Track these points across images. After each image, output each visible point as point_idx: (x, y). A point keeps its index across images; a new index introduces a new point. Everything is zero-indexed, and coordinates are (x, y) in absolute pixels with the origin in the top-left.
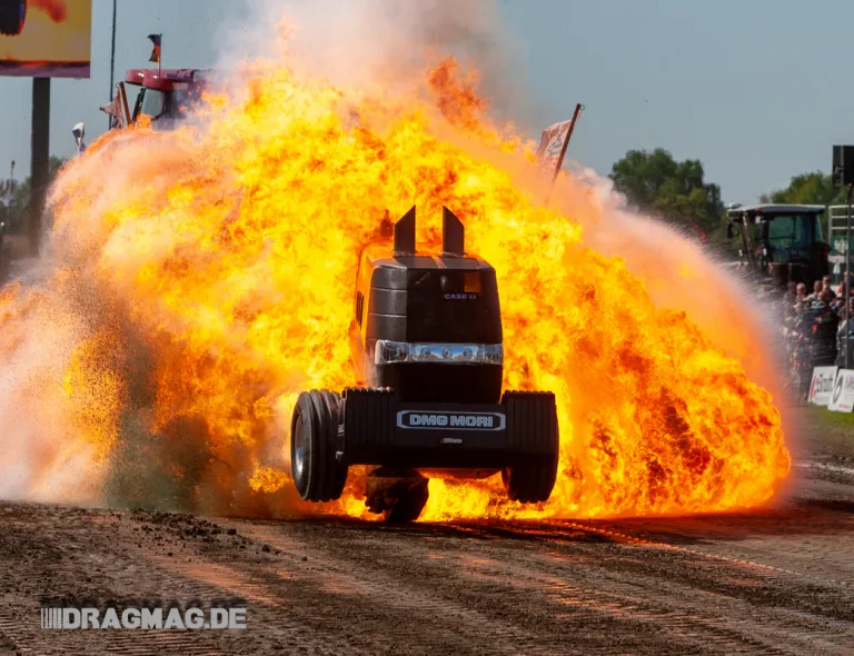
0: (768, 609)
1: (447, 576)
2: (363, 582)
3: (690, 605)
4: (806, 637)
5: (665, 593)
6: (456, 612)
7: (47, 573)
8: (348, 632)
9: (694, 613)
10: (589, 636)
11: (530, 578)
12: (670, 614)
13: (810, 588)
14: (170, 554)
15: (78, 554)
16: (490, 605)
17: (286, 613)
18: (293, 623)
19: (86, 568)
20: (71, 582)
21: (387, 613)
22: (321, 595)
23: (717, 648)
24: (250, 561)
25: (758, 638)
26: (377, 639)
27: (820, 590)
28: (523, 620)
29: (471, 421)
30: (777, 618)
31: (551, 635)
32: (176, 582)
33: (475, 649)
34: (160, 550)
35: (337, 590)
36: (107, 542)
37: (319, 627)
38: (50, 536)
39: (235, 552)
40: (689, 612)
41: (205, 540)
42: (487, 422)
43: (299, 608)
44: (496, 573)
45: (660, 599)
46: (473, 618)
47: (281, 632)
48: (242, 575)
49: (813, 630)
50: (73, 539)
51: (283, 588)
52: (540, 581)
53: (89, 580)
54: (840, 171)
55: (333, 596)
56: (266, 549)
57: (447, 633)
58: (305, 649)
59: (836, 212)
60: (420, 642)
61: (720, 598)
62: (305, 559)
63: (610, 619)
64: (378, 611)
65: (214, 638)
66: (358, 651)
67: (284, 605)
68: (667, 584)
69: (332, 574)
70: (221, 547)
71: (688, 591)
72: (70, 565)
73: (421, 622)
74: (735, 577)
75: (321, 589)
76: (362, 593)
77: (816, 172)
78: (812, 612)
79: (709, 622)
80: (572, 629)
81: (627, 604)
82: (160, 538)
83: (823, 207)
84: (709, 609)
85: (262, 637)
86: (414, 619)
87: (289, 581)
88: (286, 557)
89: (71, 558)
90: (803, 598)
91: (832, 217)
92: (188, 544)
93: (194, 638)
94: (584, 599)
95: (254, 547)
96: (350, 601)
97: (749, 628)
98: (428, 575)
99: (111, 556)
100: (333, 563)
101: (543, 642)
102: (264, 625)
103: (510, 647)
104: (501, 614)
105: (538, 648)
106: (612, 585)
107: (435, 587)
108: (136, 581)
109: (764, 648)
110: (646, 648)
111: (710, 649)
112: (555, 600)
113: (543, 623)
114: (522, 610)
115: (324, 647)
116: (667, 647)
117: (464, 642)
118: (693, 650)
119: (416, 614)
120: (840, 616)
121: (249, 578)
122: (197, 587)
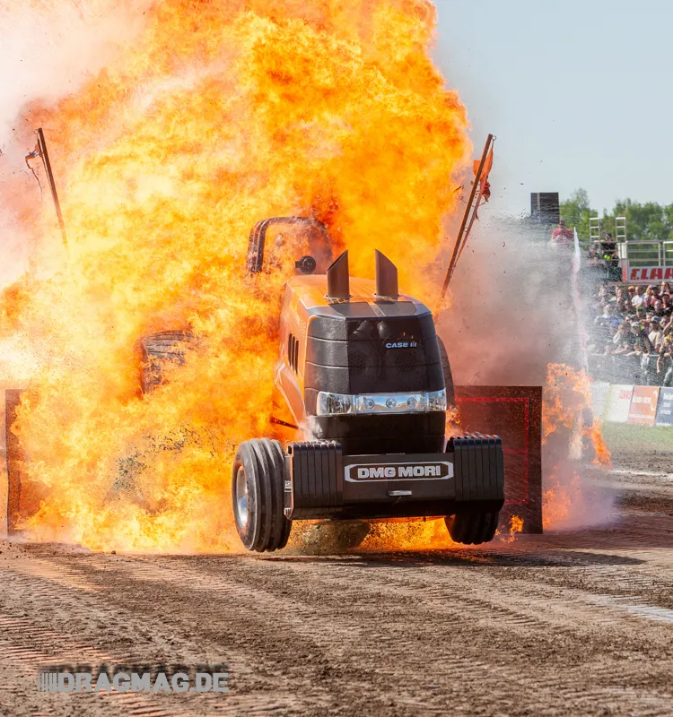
0: (510, 582)
1: (236, 563)
2: (165, 570)
3: (444, 580)
4: (543, 603)
6: (248, 593)
8: (159, 612)
9: (448, 587)
10: (362, 609)
12: (429, 589)
16: (276, 586)
17: (106, 599)
18: (112, 606)
21: (190, 596)
22: (132, 582)
23: (473, 616)
24: (68, 556)
25: (504, 606)
26: (184, 617)
28: (305, 597)
29: (419, 471)
30: (518, 588)
31: (330, 609)
32: (9, 575)
33: (268, 623)
35: (146, 578)
37: (134, 609)
40: (444, 586)
42: (436, 471)
43: (115, 594)
46: (262, 597)
47: (103, 614)
48: (63, 568)
49: (550, 597)
51: (100, 577)
55: (143, 582)
57: (243, 611)
58: (125, 628)
60: (221, 618)
62: (115, 553)
63: (379, 595)
64: (182, 594)
65: (47, 621)
66: (171, 628)
67: (102, 592)
69: (139, 564)
73: (220, 602)
75: (131, 577)
76: (167, 579)
78: (547, 583)
79: (462, 594)
80: (348, 603)
81: (391, 581)
84: (461, 583)
85: (88, 618)
86: (213, 600)
87: (104, 572)
93: (30, 622)
94: (354, 579)
96: (157, 586)
97: (497, 598)
101: (325, 616)
102: (88, 608)
103: (297, 620)
104: (286, 593)
105: (322, 619)
107: (228, 572)
109: (511, 614)
110: (412, 618)
111: (467, 617)
112: (330, 580)
113: (322, 599)
114: (303, 589)
115: (142, 625)
116: (429, 617)
117: (259, 616)
118: (452, 618)
119: (215, 596)
120: (571, 586)
121: (69, 570)
122: (26, 580)
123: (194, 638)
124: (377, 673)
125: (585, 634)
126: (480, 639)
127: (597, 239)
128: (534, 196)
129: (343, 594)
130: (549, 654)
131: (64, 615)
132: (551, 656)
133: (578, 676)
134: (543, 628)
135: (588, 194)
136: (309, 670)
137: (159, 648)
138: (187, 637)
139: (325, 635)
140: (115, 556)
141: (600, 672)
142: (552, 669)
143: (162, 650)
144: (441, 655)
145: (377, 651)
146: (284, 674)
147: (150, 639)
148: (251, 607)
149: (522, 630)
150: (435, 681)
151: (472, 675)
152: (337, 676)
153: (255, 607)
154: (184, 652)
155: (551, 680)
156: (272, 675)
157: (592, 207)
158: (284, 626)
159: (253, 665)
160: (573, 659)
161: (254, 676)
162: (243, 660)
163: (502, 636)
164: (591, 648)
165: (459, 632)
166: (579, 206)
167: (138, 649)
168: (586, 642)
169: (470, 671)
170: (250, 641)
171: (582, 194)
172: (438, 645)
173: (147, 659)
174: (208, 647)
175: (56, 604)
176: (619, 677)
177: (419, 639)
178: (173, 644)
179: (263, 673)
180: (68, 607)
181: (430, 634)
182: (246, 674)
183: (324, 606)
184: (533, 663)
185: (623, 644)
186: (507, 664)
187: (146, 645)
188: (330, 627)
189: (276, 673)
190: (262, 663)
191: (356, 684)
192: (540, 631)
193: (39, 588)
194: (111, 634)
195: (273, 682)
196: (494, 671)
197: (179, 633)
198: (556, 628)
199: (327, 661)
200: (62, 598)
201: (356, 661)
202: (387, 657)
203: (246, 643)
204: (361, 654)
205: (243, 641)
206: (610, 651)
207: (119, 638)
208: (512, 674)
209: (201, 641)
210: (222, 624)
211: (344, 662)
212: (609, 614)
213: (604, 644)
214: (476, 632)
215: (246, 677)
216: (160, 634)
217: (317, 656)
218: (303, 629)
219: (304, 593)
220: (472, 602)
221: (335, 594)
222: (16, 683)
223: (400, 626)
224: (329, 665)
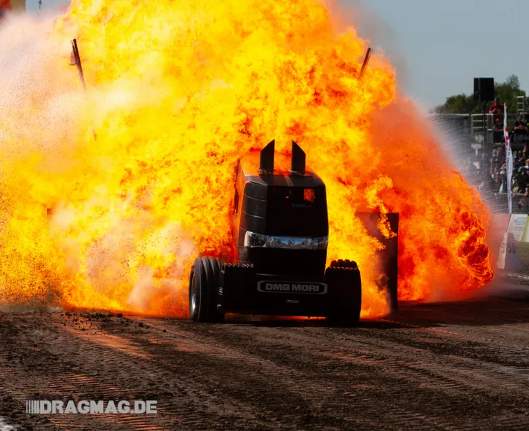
0: (445, 356)
1: (251, 340)
2: (200, 344)
3: (398, 354)
4: (468, 372)
5: (383, 348)
6: (257, 361)
7: (10, 342)
8: (193, 374)
9: (401, 359)
10: (338, 374)
11: (301, 340)
12: (387, 360)
13: (470, 343)
14: (83, 330)
15: (27, 331)
16: (278, 357)
17: (155, 364)
18: (160, 370)
19: (33, 339)
20: (25, 347)
21: (216, 362)
22: (176, 352)
23: (416, 380)
24: (132, 333)
25: (440, 374)
26: (211, 378)
27: (476, 344)
28: (298, 365)
29: (305, 288)
30: (451, 361)
31: (315, 374)
32: (88, 346)
33: (270, 383)
34: (77, 327)
35: (186, 350)
36: (45, 323)
37: (175, 371)
38: (11, 320)
39: (122, 327)
40: (398, 359)
41: (104, 321)
42: (316, 288)
43: (163, 360)
44: (280, 337)
45: (379, 351)
46: (268, 365)
47: (153, 375)
48: (128, 341)
49: (473, 368)
50: (24, 321)
51: (153, 349)
52: (307, 341)
53: (35, 346)
54: (478, 93)
55: (184, 353)
56: (141, 325)
57: (253, 374)
58: (168, 385)
59: (476, 118)
60: (237, 379)
61: (415, 350)
62: (165, 331)
63: (351, 364)
64: (211, 361)
65: (113, 379)
66: (201, 385)
67: (154, 359)
68: (383, 342)
69: (182, 340)
70: (114, 324)
71: (397, 347)
72: (24, 337)
73: (237, 367)
74: (424, 337)
75: (175, 348)
76: (200, 351)
77: (461, 94)
78: (472, 358)
79: (411, 364)
80: (328, 370)
81: (361, 354)
82: (76, 320)
83: (467, 115)
84: (410, 357)
85: (142, 378)
86: (232, 366)
87: (156, 344)
88: (154, 330)
89: (24, 333)
90: (466, 349)
91: (473, 121)
92: (94, 323)
93: (101, 380)
94: (334, 352)
95: (133, 324)
96: (194, 355)
97: (435, 368)
98: (240, 339)
99: (48, 332)
100: (182, 333)
101: (311, 378)
102: (143, 371)
103: (290, 382)
104: (284, 362)
105: (309, 381)
106: (350, 344)
107: (244, 346)
108: (64, 346)
109: (444, 379)
110: (373, 381)
111: (412, 381)
112: (316, 353)
113: (310, 367)
114: (298, 359)
115: (180, 383)
116: (385, 380)
117: (264, 378)
118: (402, 382)
119: (234, 363)
120: (489, 360)
121: (132, 343)
122: (100, 349)
123: (216, 393)
124: (345, 421)
125: (496, 394)
126: (420, 397)
127: (522, 111)
128: (476, 80)
129: (325, 363)
130: (469, 409)
131: (125, 375)
132: (470, 410)
133: (488, 425)
134: (466, 390)
135: (519, 79)
136: (296, 418)
137: (191, 399)
138: (212, 392)
139: (310, 392)
140: (165, 334)
141: (504, 422)
142: (470, 419)
143: (193, 401)
144: (392, 408)
145: (346, 404)
146: (278, 420)
147: (185, 393)
148: (259, 371)
149: (451, 391)
150: (385, 427)
151: (412, 423)
152: (316, 422)
153: (262, 371)
154: (208, 403)
155: (468, 427)
156: (270, 421)
157: (521, 88)
158: (280, 386)
159: (257, 413)
160: (485, 413)
161: (257, 422)
162: (250, 409)
163: (436, 395)
164: (499, 405)
165: (406, 392)
166: (513, 88)
167: (176, 401)
168: (496, 401)
169: (411, 420)
170: (256, 396)
171: (514, 79)
172: (390, 401)
173: (181, 408)
174: (226, 400)
175: (120, 367)
176: (517, 426)
177: (377, 396)
178: (201, 397)
179: (264, 419)
180: (129, 369)
181: (385, 393)
182: (251, 419)
183: (311, 371)
184: (457, 415)
185: (522, 402)
186: (438, 415)
187: (181, 398)
188: (314, 386)
189: (273, 419)
190: (263, 412)
191: (329, 428)
192: (463, 393)
193: (109, 356)
194: (157, 389)
195: (270, 426)
196: (428, 420)
197: (206, 390)
198: (476, 390)
199: (310, 412)
200: (124, 363)
201: (330, 412)
202: (353, 409)
203: (253, 397)
204: (335, 406)
205: (251, 396)
206: (512, 408)
207: (162, 392)
208: (441, 423)
209: (221, 395)
210: (237, 383)
211: (322, 412)
212: (514, 380)
213: (509, 402)
214: (419, 392)
215: (251, 421)
216: (193, 390)
217: (303, 407)
218: (295, 388)
219: (298, 362)
220: (417, 371)
221: (320, 363)
222: (86, 423)
223: (364, 387)
224: (311, 414)
